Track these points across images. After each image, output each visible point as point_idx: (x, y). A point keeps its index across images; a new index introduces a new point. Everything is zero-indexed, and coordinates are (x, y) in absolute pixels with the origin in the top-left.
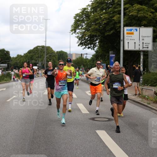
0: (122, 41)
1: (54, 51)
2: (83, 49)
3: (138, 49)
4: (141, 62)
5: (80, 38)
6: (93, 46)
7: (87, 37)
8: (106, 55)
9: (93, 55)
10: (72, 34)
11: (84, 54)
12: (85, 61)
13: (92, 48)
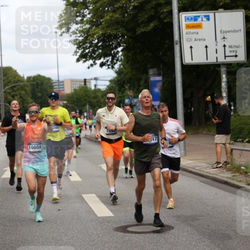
0: (177, 44)
1: (21, 77)
2: (89, 68)
3: (216, 61)
4: (223, 90)
5: (80, 42)
6: (110, 60)
7: (96, 41)
8: (140, 79)
9: (111, 81)
10: (61, 35)
11: (92, 79)
12: (93, 95)
13: (108, 65)
